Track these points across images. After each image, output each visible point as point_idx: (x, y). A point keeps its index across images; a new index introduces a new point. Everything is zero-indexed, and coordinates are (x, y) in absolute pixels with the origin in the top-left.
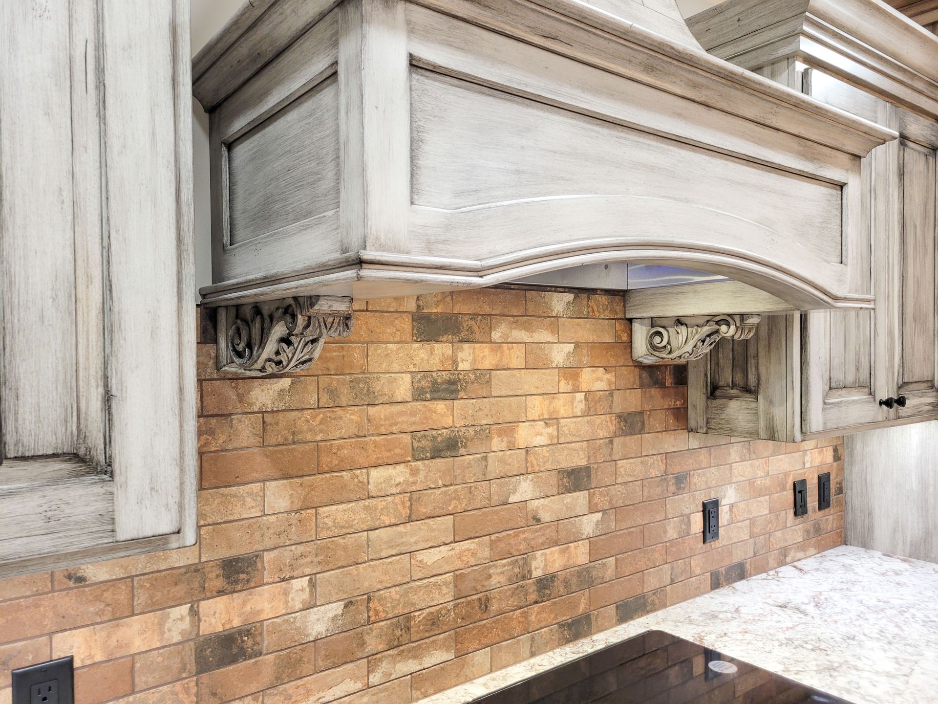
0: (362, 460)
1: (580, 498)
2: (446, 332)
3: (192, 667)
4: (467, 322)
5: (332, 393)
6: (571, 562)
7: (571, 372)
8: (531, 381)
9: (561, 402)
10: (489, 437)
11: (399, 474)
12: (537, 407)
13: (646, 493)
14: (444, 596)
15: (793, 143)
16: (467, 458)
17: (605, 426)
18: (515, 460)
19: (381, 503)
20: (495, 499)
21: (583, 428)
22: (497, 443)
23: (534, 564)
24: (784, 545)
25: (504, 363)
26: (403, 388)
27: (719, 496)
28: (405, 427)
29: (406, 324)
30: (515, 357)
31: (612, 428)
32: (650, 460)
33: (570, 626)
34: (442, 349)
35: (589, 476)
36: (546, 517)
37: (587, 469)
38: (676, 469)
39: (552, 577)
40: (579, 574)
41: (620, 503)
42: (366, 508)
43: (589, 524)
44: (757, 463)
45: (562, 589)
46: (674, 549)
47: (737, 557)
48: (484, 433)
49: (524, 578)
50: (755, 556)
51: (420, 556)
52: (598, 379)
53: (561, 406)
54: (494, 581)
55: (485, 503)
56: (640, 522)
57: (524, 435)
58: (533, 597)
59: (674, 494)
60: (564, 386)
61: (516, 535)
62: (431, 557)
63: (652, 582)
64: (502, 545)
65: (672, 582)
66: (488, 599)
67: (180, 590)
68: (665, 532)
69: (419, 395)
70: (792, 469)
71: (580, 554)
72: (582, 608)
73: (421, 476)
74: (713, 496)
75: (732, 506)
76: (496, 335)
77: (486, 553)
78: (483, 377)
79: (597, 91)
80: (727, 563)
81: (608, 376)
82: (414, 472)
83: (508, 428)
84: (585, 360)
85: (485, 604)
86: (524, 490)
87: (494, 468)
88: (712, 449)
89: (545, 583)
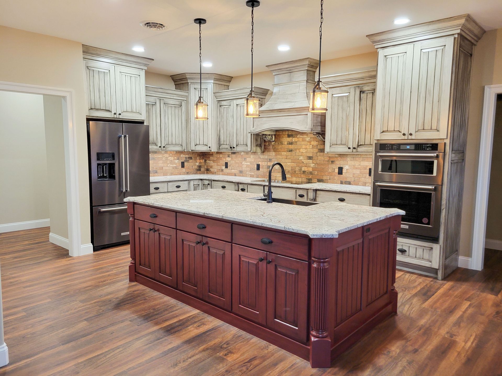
0: (281, 151)
1: (311, 161)
2: (291, 136)
3: (267, 168)
4: (294, 135)
5: (279, 143)
6: (309, 170)
7: (310, 142)
8: (303, 143)
9: (308, 146)
10: (296, 150)
11: (285, 153)
12: (304, 146)
13: (324, 163)
14: (290, 169)
15: (296, 112)
16: (293, 153)
17: (316, 150)
18: (300, 154)
19: (283, 156)
20: (297, 158)
21: (312, 150)
22: (297, 151)
23: (302, 169)
24: (365, 182)
25: (299, 140)
26: (286, 143)
27: (343, 167)
28: (286, 148)
29: (286, 136)
30: (301, 139)
31: (317, 151)
32: (325, 157)
33: (308, 179)
34: (291, 138)
35: (312, 158)
36: (304, 162)
37: (312, 157)
38: (332, 160)
39: (305, 171)
40: (310, 172)
41: (318, 163)
42: (282, 156)
43: (312, 165)
44: (356, 162)
45: (307, 173)
46: (330, 174)
47: (348, 180)
48: (296, 149)
49: (301, 170)
50: (354, 181)
51: (287, 163)
52: (314, 143)
53: (308, 147)
54: (297, 169)
55: (296, 159)
56: (322, 167)
57: (301, 150)
58: (302, 173)
59: (331, 164)
60: (308, 144)
61: (300, 164)
62: (289, 164)
63: (325, 178)
64: (298, 165)
65: (330, 179)
66: (296, 171)
67: (266, 161)
68: (328, 170)
69: (288, 144)
70: (369, 165)
71: (311, 170)
72: (310, 177)
73: (288, 154)
74: (341, 166)
75: (347, 169)
76: (298, 137)
77: (296, 165)
78: (296, 142)
79: (268, 115)
80: (345, 180)
81: (317, 143)
82: (287, 153)
83: (299, 149)
84: (312, 140)
85: (295, 172)
86: (301, 158)
87: (297, 154)
88: (342, 158)
89: (304, 172)
